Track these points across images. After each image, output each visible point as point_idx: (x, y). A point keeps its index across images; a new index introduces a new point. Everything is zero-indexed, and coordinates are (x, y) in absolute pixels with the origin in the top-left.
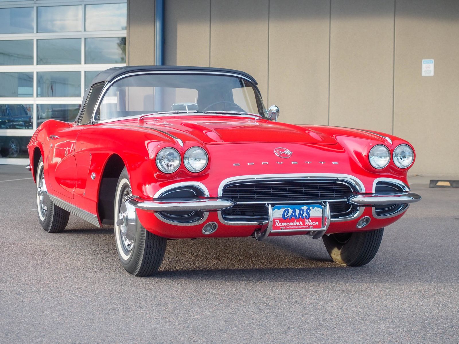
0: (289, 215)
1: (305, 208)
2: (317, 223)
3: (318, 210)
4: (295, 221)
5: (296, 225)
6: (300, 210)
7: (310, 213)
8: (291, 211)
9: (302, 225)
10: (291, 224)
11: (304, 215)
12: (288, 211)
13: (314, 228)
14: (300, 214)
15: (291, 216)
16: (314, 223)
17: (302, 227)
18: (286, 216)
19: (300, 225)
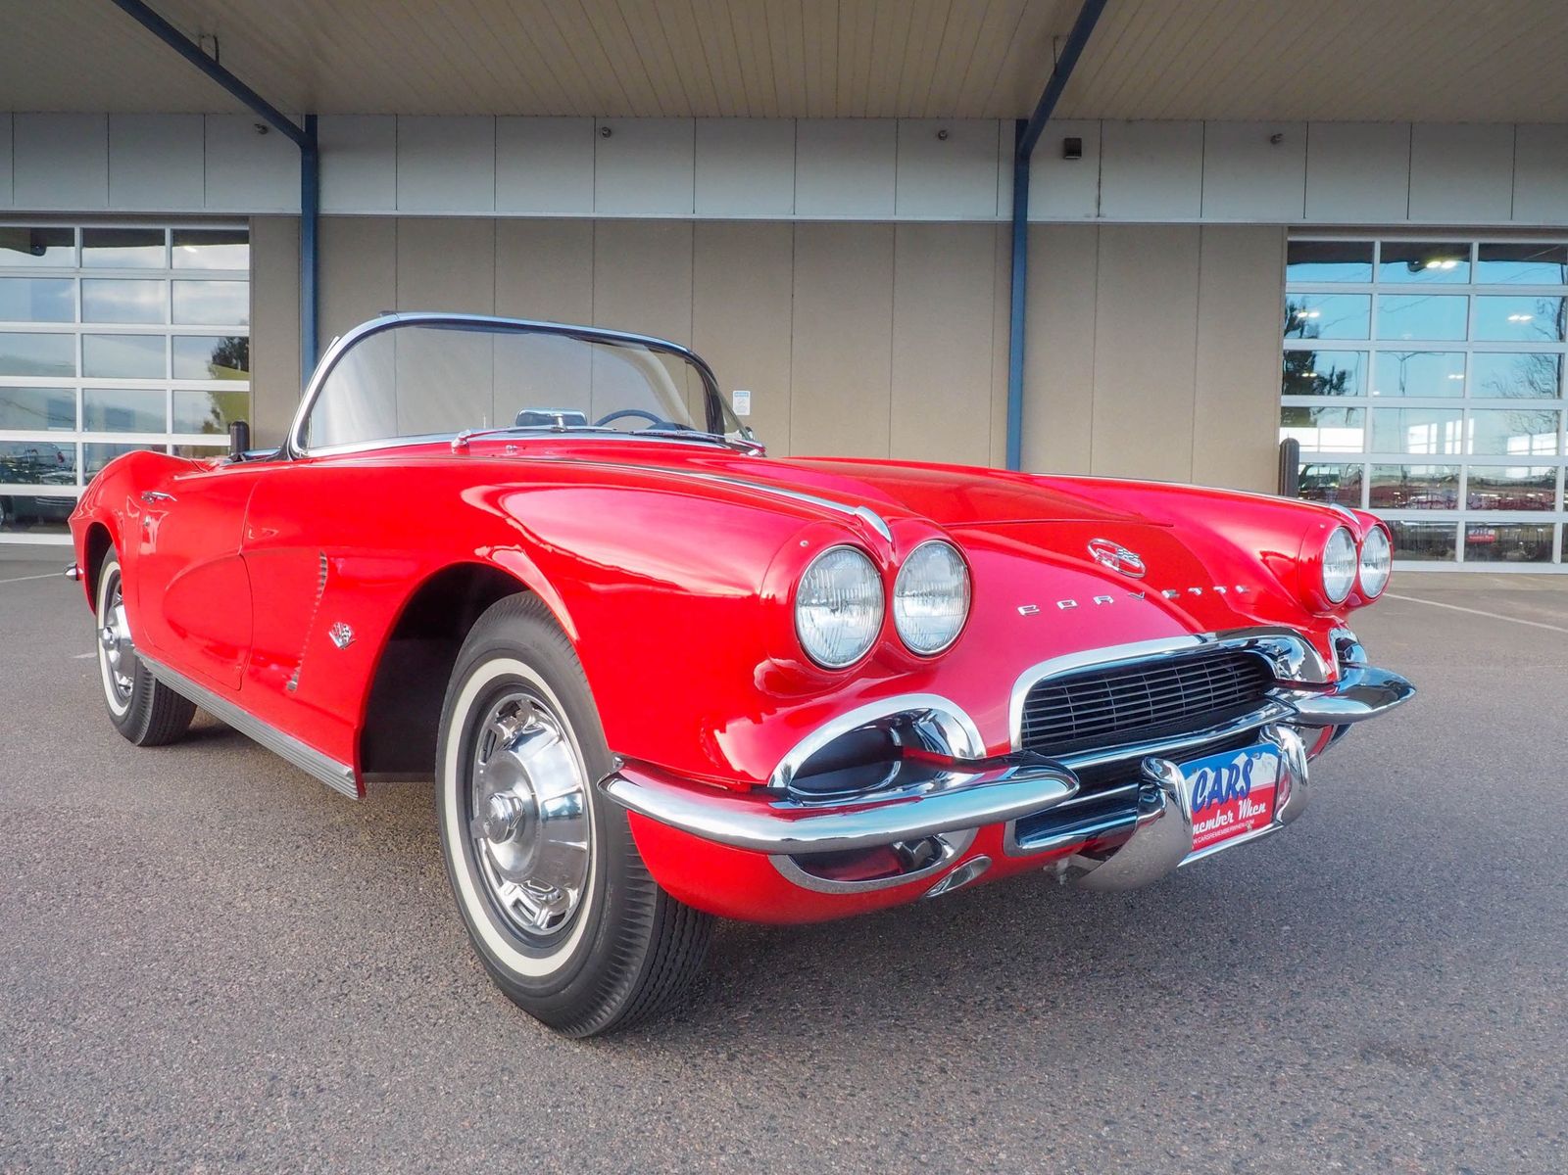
0: (1206, 793)
1: (1241, 760)
2: (1262, 808)
3: (1270, 760)
4: (1219, 811)
5: (1221, 827)
6: (1232, 768)
7: (1252, 776)
8: (1211, 776)
9: (1231, 821)
10: (1210, 824)
11: (1238, 788)
12: (1204, 776)
13: (1255, 827)
14: (1231, 786)
15: (1212, 795)
16: (1256, 807)
17: (1234, 828)
18: (1199, 800)
19: (1229, 825)
